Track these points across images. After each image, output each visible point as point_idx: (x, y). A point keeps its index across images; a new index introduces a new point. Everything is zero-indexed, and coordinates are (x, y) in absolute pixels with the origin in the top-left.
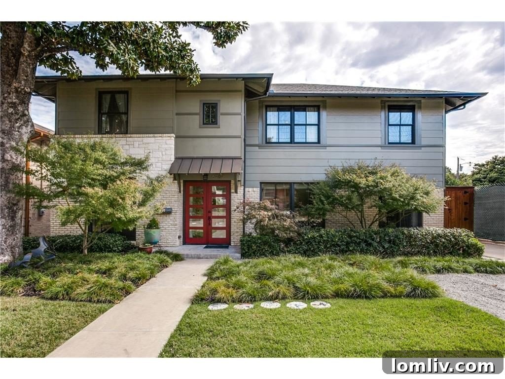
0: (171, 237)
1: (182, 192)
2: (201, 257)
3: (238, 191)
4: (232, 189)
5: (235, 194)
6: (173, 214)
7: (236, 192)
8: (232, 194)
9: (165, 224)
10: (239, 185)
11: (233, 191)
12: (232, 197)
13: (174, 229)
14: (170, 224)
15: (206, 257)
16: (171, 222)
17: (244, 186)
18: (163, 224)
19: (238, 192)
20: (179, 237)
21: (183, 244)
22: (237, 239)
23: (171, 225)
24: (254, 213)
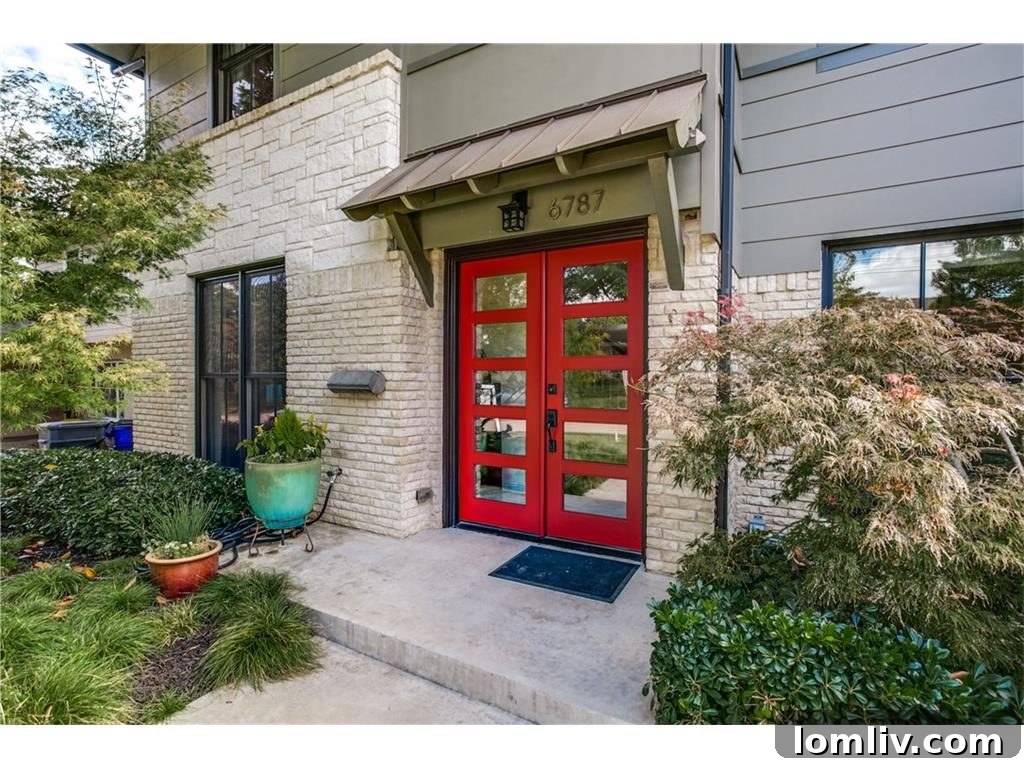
0: (382, 495)
1: (438, 304)
2: (409, 662)
3: (688, 272)
4: (652, 265)
5: (671, 295)
6: (387, 395)
7: (676, 282)
8: (654, 296)
9: (362, 439)
10: (692, 241)
11: (657, 275)
12: (652, 309)
13: (392, 460)
14: (378, 440)
15: (432, 671)
16: (383, 431)
17: (724, 242)
18: (356, 438)
19: (688, 283)
20: (423, 496)
21: (444, 527)
22: (679, 540)
23: (383, 444)
24: (776, 405)
